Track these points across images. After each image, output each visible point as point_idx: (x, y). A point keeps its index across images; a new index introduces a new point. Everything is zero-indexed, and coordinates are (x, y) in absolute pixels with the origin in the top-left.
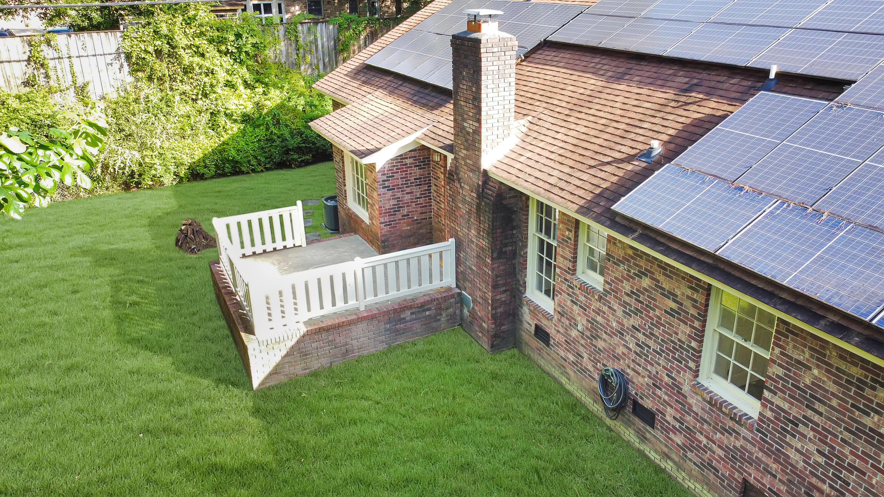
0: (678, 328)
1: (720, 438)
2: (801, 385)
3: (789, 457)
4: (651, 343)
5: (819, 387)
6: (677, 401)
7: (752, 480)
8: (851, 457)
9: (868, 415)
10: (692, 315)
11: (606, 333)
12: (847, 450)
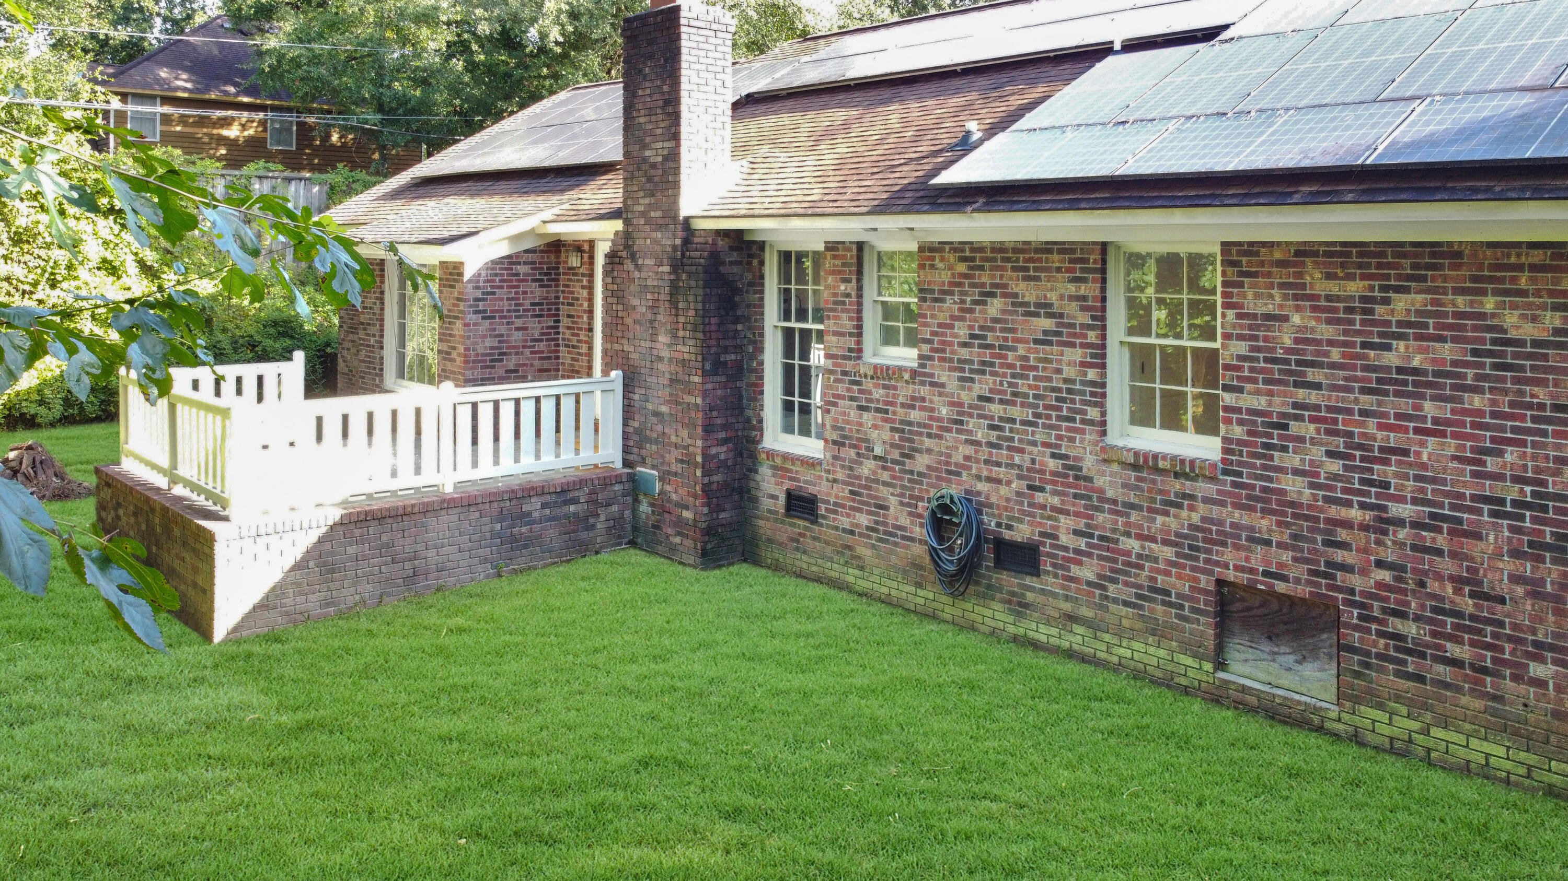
0: (1059, 362)
1: (1163, 524)
2: (1279, 353)
3: (1283, 492)
4: (1016, 412)
5: (1306, 341)
6: (1076, 496)
7: (1231, 575)
8: (1380, 435)
9: (1388, 347)
10: (1082, 326)
11: (929, 436)
12: (1371, 429)
